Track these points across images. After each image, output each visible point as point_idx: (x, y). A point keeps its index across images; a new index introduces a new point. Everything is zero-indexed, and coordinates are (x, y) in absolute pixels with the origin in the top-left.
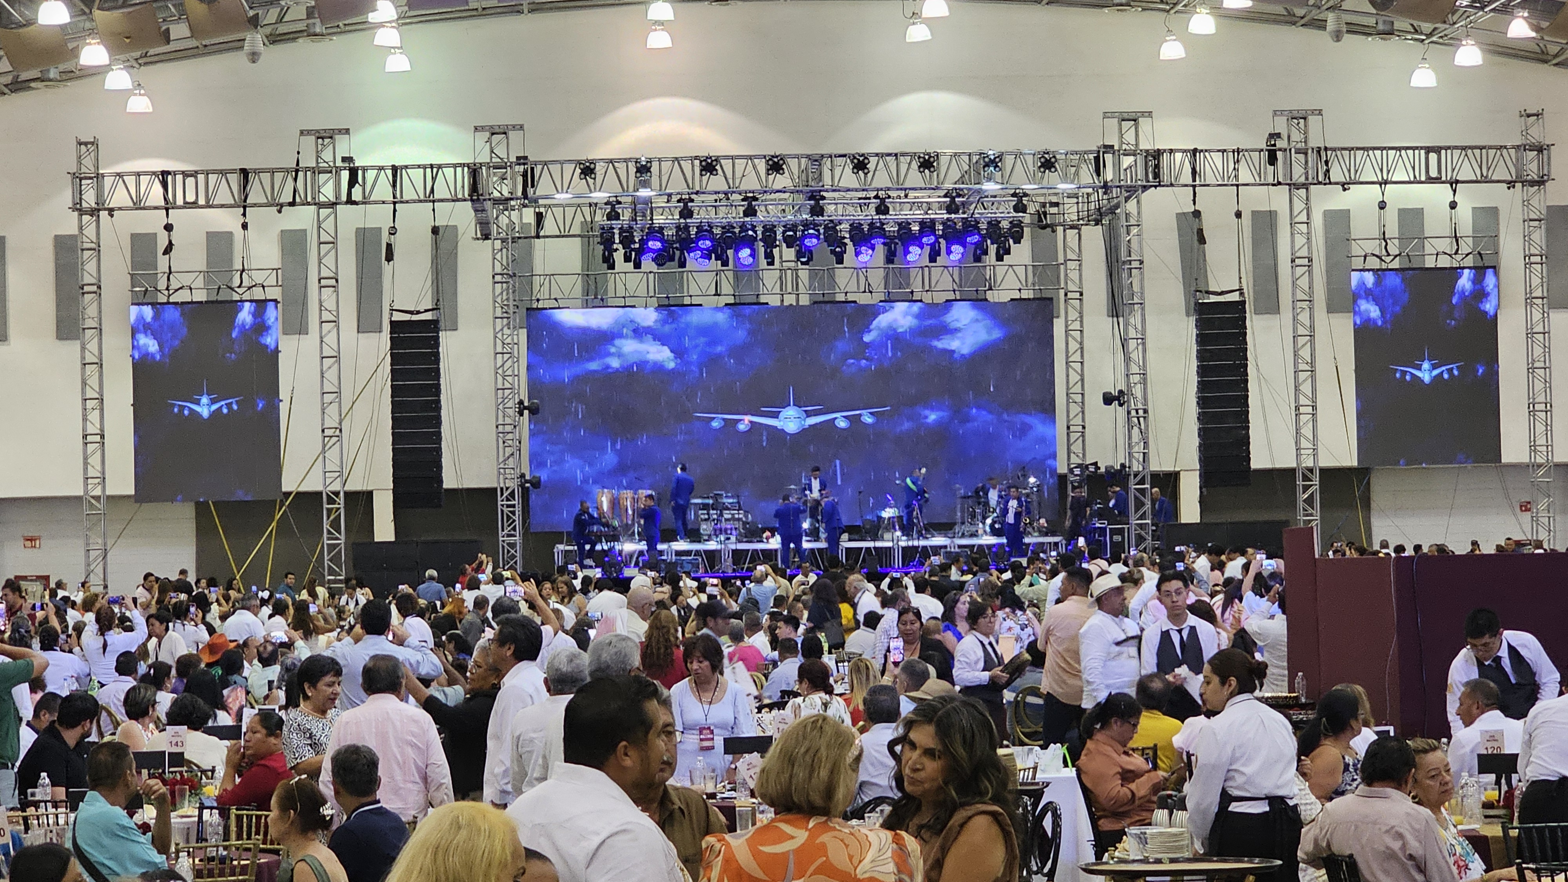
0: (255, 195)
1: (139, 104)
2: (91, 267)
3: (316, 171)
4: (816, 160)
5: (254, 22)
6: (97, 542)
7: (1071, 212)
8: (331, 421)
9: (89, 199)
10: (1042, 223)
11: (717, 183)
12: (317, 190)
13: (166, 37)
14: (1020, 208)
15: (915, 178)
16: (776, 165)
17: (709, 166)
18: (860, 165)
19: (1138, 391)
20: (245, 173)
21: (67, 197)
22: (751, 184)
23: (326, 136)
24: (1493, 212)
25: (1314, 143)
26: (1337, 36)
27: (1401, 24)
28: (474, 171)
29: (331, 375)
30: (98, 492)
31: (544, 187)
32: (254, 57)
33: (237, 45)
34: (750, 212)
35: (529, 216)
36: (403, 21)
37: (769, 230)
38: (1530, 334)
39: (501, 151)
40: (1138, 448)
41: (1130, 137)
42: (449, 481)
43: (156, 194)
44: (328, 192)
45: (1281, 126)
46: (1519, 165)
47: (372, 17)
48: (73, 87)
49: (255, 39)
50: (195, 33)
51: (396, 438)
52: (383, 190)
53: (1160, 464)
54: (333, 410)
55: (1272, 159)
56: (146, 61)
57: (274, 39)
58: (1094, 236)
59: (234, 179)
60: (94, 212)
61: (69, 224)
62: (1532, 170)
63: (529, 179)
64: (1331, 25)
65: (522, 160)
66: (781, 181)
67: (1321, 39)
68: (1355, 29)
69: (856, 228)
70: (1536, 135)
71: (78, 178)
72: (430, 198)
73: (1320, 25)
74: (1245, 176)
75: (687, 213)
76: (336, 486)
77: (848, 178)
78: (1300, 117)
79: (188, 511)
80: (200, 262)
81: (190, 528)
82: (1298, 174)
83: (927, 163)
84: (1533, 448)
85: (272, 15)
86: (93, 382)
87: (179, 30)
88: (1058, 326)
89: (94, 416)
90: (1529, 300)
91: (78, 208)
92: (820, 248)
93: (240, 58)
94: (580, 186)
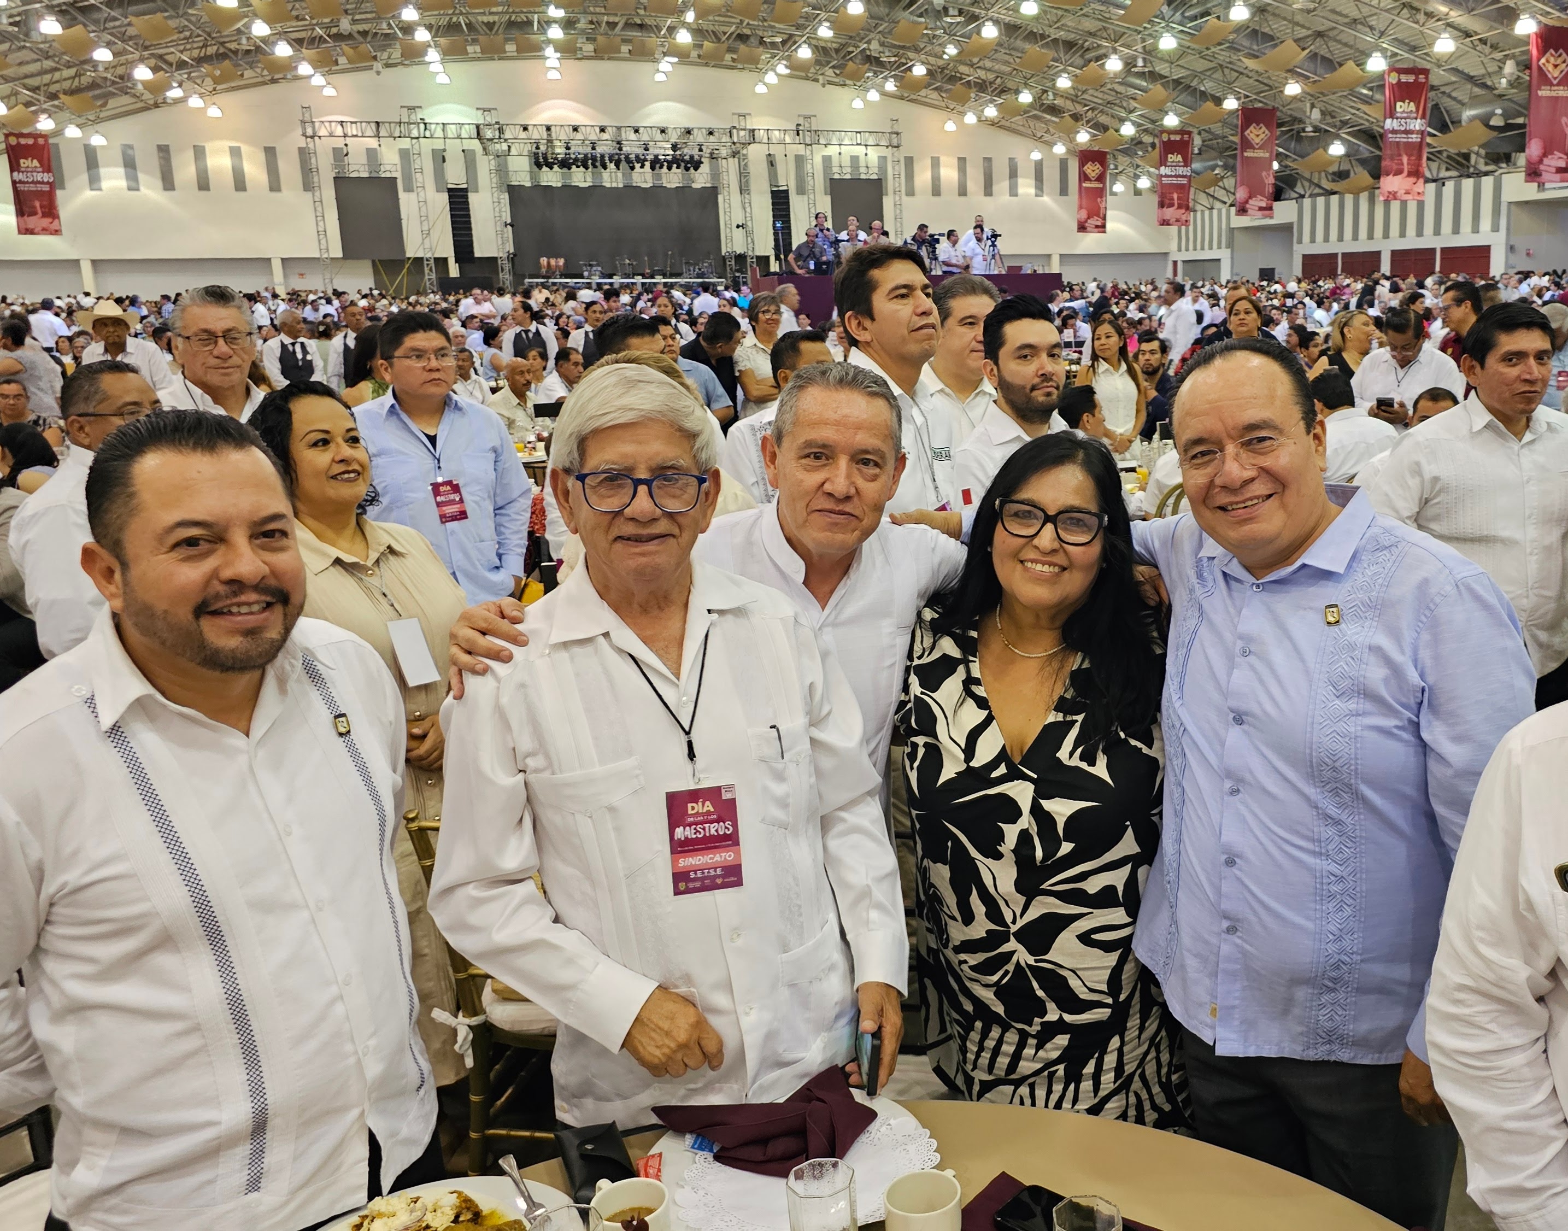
0: (383, 132)
1: (329, 92)
2: (313, 160)
3: (409, 123)
4: (619, 128)
5: (375, 58)
6: (328, 276)
7: (724, 152)
8: (425, 228)
9: (309, 132)
10: (712, 157)
11: (579, 136)
12: (410, 132)
13: (336, 63)
14: (701, 150)
15: (659, 136)
16: (603, 130)
17: (575, 129)
18: (637, 131)
19: (749, 224)
20: (378, 123)
21: (300, 131)
22: (593, 137)
23: (412, 109)
24: (885, 158)
25: (814, 128)
26: (824, 86)
27: (848, 82)
28: (478, 127)
29: (424, 209)
30: (326, 256)
31: (508, 135)
32: (378, 73)
33: (371, 68)
34: (593, 148)
35: (505, 146)
36: (443, 62)
37: (602, 156)
39: (488, 119)
40: (750, 246)
41: (743, 124)
42: (477, 254)
43: (339, 131)
44: (415, 133)
45: (801, 121)
46: (890, 140)
47: (427, 59)
48: (298, 83)
49: (378, 66)
50: (350, 62)
51: (454, 235)
52: (439, 133)
53: (760, 252)
54: (425, 223)
55: (798, 134)
56: (330, 72)
57: (388, 66)
58: (733, 164)
59: (373, 126)
60: (312, 137)
61: (302, 143)
62: (895, 143)
63: (501, 131)
64: (821, 81)
65: (497, 123)
66: (605, 136)
67: (818, 86)
68: (830, 83)
69: (637, 156)
70: (896, 129)
71: (303, 122)
72: (459, 137)
73: (816, 80)
74: (788, 140)
75: (568, 148)
76: (428, 255)
77: (633, 136)
78: (807, 117)
79: (368, 264)
80: (364, 160)
81: (371, 270)
82: (808, 141)
83: (663, 131)
85: (385, 55)
86: (319, 209)
87: (342, 60)
88: (720, 198)
89: (321, 224)
90: (895, 193)
91: (304, 135)
92: (623, 165)
93: (371, 74)
94: (523, 135)
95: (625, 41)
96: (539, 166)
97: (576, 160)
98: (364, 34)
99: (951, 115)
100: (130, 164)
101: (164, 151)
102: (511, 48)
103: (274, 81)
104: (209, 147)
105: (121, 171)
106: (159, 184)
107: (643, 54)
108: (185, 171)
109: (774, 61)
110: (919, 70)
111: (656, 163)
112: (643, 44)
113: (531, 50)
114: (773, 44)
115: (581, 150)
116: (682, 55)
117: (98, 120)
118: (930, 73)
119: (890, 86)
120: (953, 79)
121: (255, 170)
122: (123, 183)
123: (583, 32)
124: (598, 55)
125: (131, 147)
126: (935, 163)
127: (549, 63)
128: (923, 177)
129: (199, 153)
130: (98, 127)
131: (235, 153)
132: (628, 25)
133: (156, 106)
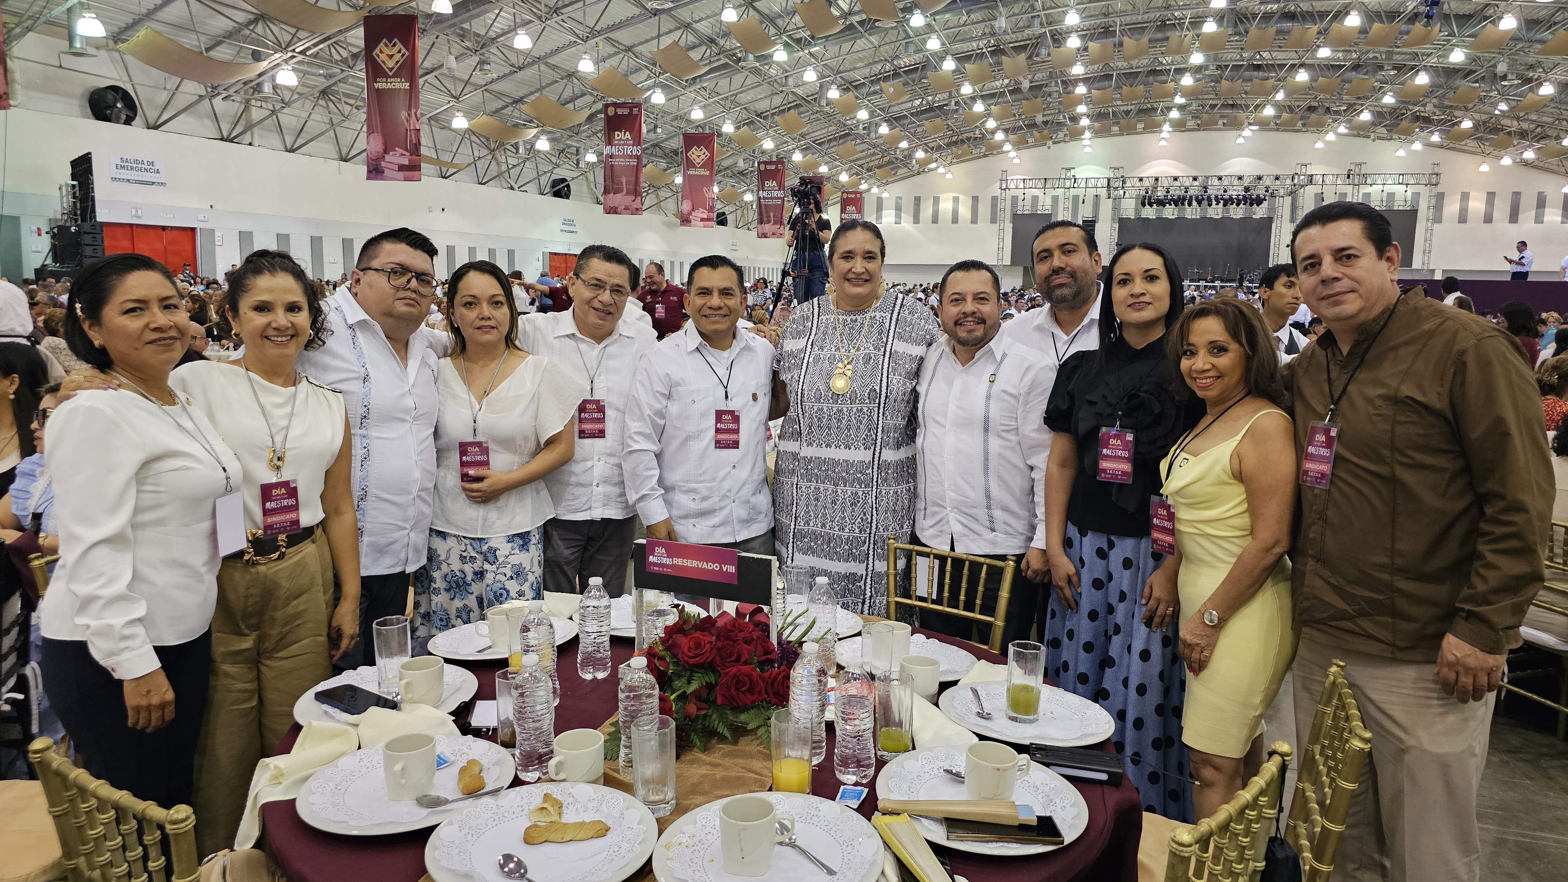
0: (1047, 186)
1: (1017, 161)
2: (999, 204)
3: (1065, 179)
4: (1207, 177)
5: (1049, 138)
7: (1282, 192)
9: (1003, 186)
10: (1272, 196)
11: (1177, 183)
12: (1064, 184)
13: (1026, 142)
14: (1267, 191)
15: (1236, 182)
16: (1195, 179)
17: (1176, 179)
18: (1220, 179)
20: (1046, 179)
21: (997, 186)
22: (1187, 184)
23: (1069, 169)
24: (1419, 194)
25: (1363, 172)
26: (1374, 141)
28: (1109, 180)
31: (1128, 184)
32: (1049, 148)
33: (1045, 144)
34: (1185, 192)
35: (1122, 192)
36: (1094, 138)
37: (1191, 197)
38: (1427, 230)
39: (1116, 174)
41: (1304, 171)
43: (1021, 185)
44: (1068, 185)
45: (1353, 167)
46: (1430, 179)
47: (1084, 137)
48: (1001, 156)
49: (1050, 143)
52: (1083, 185)
55: (1349, 177)
56: (1021, 148)
57: (1054, 143)
58: (1288, 199)
59: (1042, 181)
60: (1004, 190)
61: (997, 193)
62: (1434, 181)
63: (1124, 182)
64: (1372, 137)
65: (1122, 177)
66: (1196, 183)
67: (1368, 141)
68: (1380, 138)
69: (1216, 197)
70: (1436, 170)
71: (1001, 180)
72: (1096, 187)
73: (1368, 137)
74: (1339, 182)
75: (1168, 192)
77: (1216, 183)
78: (1360, 165)
79: (1021, 269)
80: (1031, 203)
82: (1356, 182)
83: (1240, 178)
84: (1423, 264)
85: (1055, 136)
86: (1001, 234)
87: (1030, 140)
88: (1274, 225)
89: (1001, 242)
90: (1427, 220)
91: (1000, 188)
92: (1205, 203)
93: (1045, 148)
94: (1138, 184)
95: (1222, 117)
96: (1143, 205)
97: (1172, 200)
98: (1046, 123)
99: (1486, 159)
100: (898, 209)
101: (918, 200)
102: (1140, 126)
103: (985, 156)
104: (942, 197)
105: (894, 212)
106: (912, 219)
107: (1236, 125)
108: (927, 212)
109: (1336, 124)
110: (1467, 124)
111: (1228, 202)
112: (1236, 117)
113: (1153, 127)
114: (1337, 113)
115: (1177, 193)
116: (1264, 125)
117: (887, 183)
118: (1475, 126)
119: (1436, 138)
120: (1496, 130)
121: (965, 211)
122: (893, 219)
123: (1190, 112)
124: (1199, 128)
125: (900, 198)
126: (1465, 197)
127: (1163, 135)
128: (1452, 208)
129: (936, 200)
130: (887, 187)
131: (956, 200)
132: (1224, 106)
133: (919, 174)
